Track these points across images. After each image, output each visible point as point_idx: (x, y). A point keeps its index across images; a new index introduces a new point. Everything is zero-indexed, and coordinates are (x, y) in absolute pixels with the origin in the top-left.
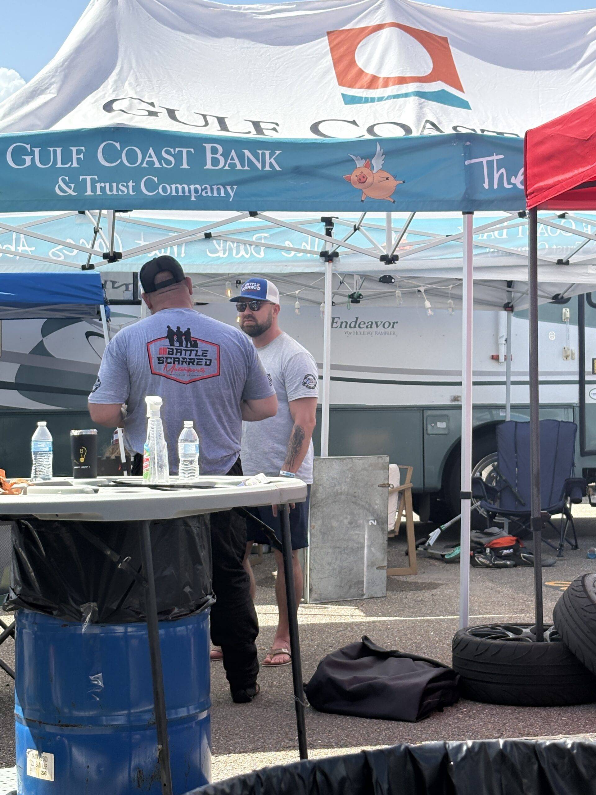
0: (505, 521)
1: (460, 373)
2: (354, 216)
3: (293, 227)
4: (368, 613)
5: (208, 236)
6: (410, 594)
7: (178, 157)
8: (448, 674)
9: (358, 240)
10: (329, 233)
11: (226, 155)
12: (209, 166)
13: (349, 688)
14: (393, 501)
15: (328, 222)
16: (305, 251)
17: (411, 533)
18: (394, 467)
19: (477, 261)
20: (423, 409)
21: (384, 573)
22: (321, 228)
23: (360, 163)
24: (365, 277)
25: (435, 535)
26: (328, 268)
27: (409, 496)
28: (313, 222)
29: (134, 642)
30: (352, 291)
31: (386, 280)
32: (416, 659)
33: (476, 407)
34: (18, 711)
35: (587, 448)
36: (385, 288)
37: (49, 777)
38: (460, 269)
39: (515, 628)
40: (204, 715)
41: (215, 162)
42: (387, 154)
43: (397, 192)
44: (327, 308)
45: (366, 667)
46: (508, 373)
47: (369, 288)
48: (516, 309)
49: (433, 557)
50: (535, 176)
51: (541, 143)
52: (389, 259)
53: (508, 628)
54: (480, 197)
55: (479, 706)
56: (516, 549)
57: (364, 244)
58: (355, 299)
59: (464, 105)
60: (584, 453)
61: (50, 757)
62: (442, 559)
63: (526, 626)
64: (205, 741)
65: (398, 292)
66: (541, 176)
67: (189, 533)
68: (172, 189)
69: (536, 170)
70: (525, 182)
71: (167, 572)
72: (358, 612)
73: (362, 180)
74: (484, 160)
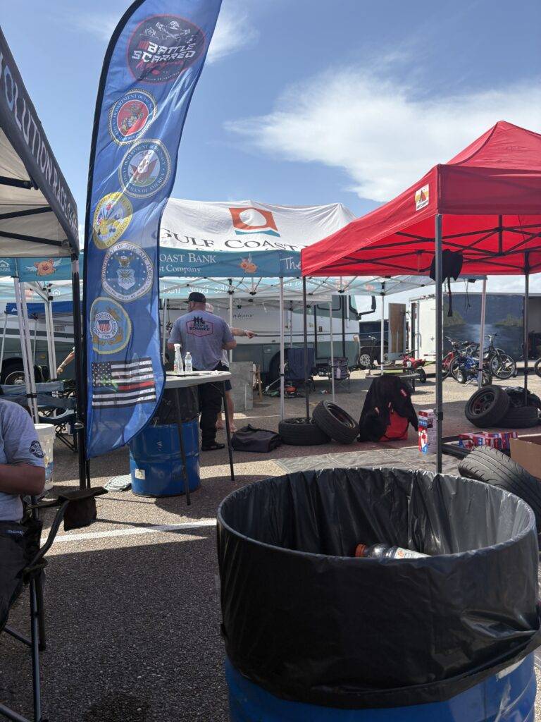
0: (291, 382)
1: (279, 332)
2: (240, 279)
3: (219, 282)
4: (247, 415)
5: (188, 285)
6: (261, 408)
7: (179, 258)
8: (277, 436)
9: (241, 286)
10: (230, 284)
11: (196, 257)
12: (190, 261)
13: (244, 442)
14: (254, 376)
15: (230, 280)
16: (222, 291)
17: (260, 387)
18: (254, 365)
19: (285, 294)
20: (262, 345)
21: (252, 402)
22: (228, 282)
23: (244, 260)
24: (243, 299)
25: (268, 387)
26: (231, 296)
27: (259, 375)
28: (225, 280)
29: (172, 430)
30: (238, 304)
31: (251, 300)
32: (267, 431)
33: (285, 344)
34: (131, 455)
35: (318, 356)
36: (249, 303)
37: (143, 478)
38: (278, 297)
39: (300, 419)
40: (197, 454)
41: (192, 260)
42: (253, 257)
43: (257, 270)
44: (231, 310)
45: (249, 435)
46: (291, 332)
47: (244, 304)
48: (294, 310)
49: (267, 395)
50: (305, 265)
51: (307, 253)
52: (253, 293)
53: (297, 419)
54: (286, 272)
55: (288, 446)
56: (295, 391)
57: (244, 288)
58: (239, 307)
59: (278, 235)
60: (317, 359)
61: (144, 471)
62: (270, 396)
63: (303, 418)
64: (198, 462)
65: (254, 305)
66: (308, 265)
67: (191, 392)
68: (177, 269)
69: (305, 263)
70: (301, 266)
71: (184, 406)
72: (243, 415)
73: (245, 266)
74: (287, 259)
